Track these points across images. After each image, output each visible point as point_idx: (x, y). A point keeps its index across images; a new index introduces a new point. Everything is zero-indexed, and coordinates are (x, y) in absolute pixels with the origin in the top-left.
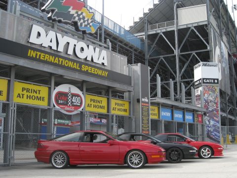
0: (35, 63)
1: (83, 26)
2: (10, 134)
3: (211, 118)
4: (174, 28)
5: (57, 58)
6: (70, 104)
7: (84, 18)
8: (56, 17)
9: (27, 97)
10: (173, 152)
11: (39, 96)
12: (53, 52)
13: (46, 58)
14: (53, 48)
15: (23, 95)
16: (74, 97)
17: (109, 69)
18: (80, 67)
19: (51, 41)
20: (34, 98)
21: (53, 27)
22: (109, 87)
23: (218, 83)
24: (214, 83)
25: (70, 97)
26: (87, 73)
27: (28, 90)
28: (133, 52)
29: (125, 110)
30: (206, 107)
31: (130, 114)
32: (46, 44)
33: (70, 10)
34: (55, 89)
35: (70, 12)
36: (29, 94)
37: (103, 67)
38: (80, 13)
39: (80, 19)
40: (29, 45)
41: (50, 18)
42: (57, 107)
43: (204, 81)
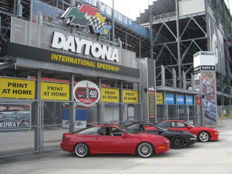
0: (57, 65)
1: (97, 29)
2: (39, 127)
3: (209, 100)
4: (176, 18)
5: (76, 59)
6: (88, 97)
7: (98, 22)
8: (74, 24)
9: (52, 94)
10: (176, 140)
11: (62, 92)
12: (72, 54)
13: (66, 59)
14: (72, 51)
15: (48, 92)
16: (91, 91)
17: (121, 65)
18: (96, 65)
19: (70, 45)
20: (57, 94)
21: (71, 32)
22: (121, 81)
23: (214, 69)
24: (211, 69)
25: (88, 91)
26: (101, 70)
27: (52, 88)
28: (140, 40)
29: (135, 99)
30: (204, 91)
31: (139, 102)
32: (66, 48)
33: (86, 16)
34: (75, 85)
36: (53, 91)
37: (115, 63)
38: (94, 18)
39: (94, 23)
40: (52, 50)
41: (68, 25)
42: (77, 100)
43: (202, 68)
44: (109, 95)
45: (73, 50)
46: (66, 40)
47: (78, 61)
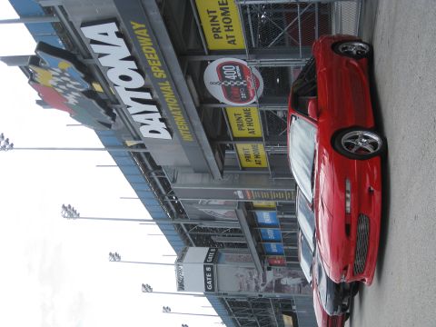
6: (242, 83)
9: (250, 126)
11: (244, 115)
16: (226, 77)
19: (151, 119)
25: (229, 83)
26: (166, 66)
32: (161, 124)
34: (223, 103)
35: (75, 103)
44: (223, 29)
46: (145, 124)
47: (174, 110)
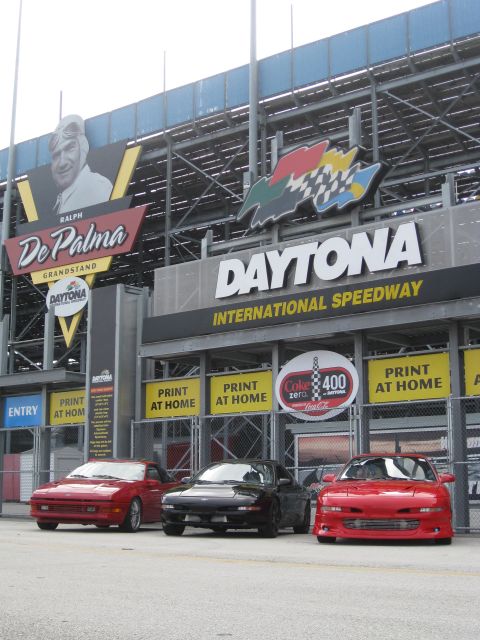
1: (326, 200)
6: (316, 395)
8: (259, 222)
9: (233, 400)
11: (254, 393)
14: (260, 289)
16: (327, 378)
19: (255, 277)
25: (316, 380)
26: (350, 310)
32: (246, 288)
33: (290, 183)
34: (280, 370)
35: (291, 187)
38: (314, 174)
39: (315, 190)
42: (286, 409)
45: (262, 285)
46: (246, 267)
47: (273, 309)
